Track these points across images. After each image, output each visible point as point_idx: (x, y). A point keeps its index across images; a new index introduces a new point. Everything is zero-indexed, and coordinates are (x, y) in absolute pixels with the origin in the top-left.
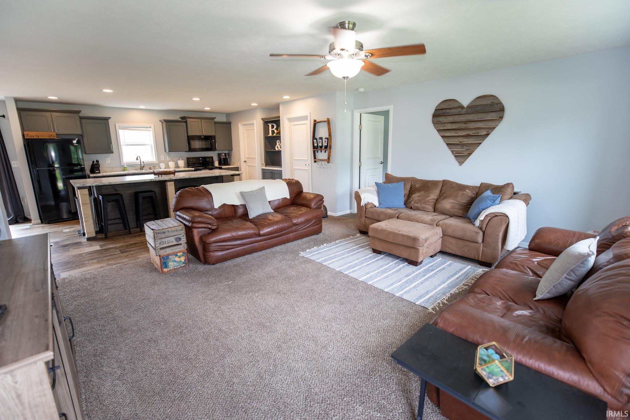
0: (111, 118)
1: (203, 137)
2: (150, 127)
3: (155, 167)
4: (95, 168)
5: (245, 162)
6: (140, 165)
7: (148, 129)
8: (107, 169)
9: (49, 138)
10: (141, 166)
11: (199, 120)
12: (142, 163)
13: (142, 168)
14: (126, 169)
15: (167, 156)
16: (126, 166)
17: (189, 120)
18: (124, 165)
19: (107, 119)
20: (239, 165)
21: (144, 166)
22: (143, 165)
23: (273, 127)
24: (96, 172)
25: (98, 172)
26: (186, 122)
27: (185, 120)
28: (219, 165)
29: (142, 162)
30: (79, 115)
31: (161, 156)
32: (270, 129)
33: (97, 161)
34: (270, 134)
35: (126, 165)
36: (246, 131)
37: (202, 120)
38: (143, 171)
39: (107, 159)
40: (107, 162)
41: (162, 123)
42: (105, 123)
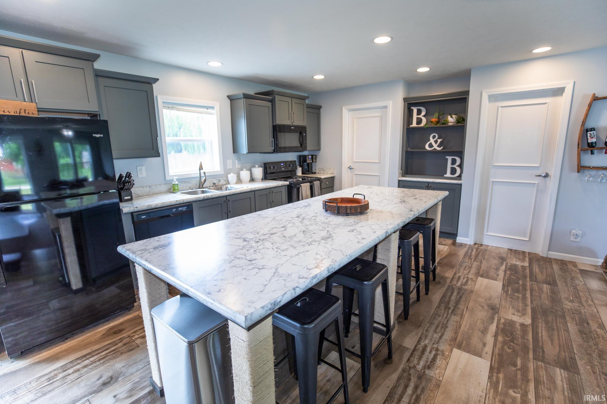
0: (158, 80)
1: (293, 128)
2: (213, 108)
4: (124, 189)
5: (350, 168)
6: (198, 179)
7: (210, 110)
10: (200, 180)
11: (289, 99)
13: (201, 184)
14: (177, 188)
15: (236, 161)
16: (177, 183)
17: (277, 98)
18: (173, 180)
19: (150, 82)
20: (335, 173)
21: (205, 181)
22: (204, 178)
23: (419, 112)
24: (126, 198)
25: (129, 197)
26: (272, 101)
27: (271, 98)
28: (303, 173)
30: (93, 65)
31: (228, 161)
32: (415, 116)
33: (129, 175)
34: (414, 124)
35: (176, 179)
36: (355, 119)
37: (293, 99)
39: (141, 170)
40: (140, 176)
41: (231, 100)
42: (147, 91)
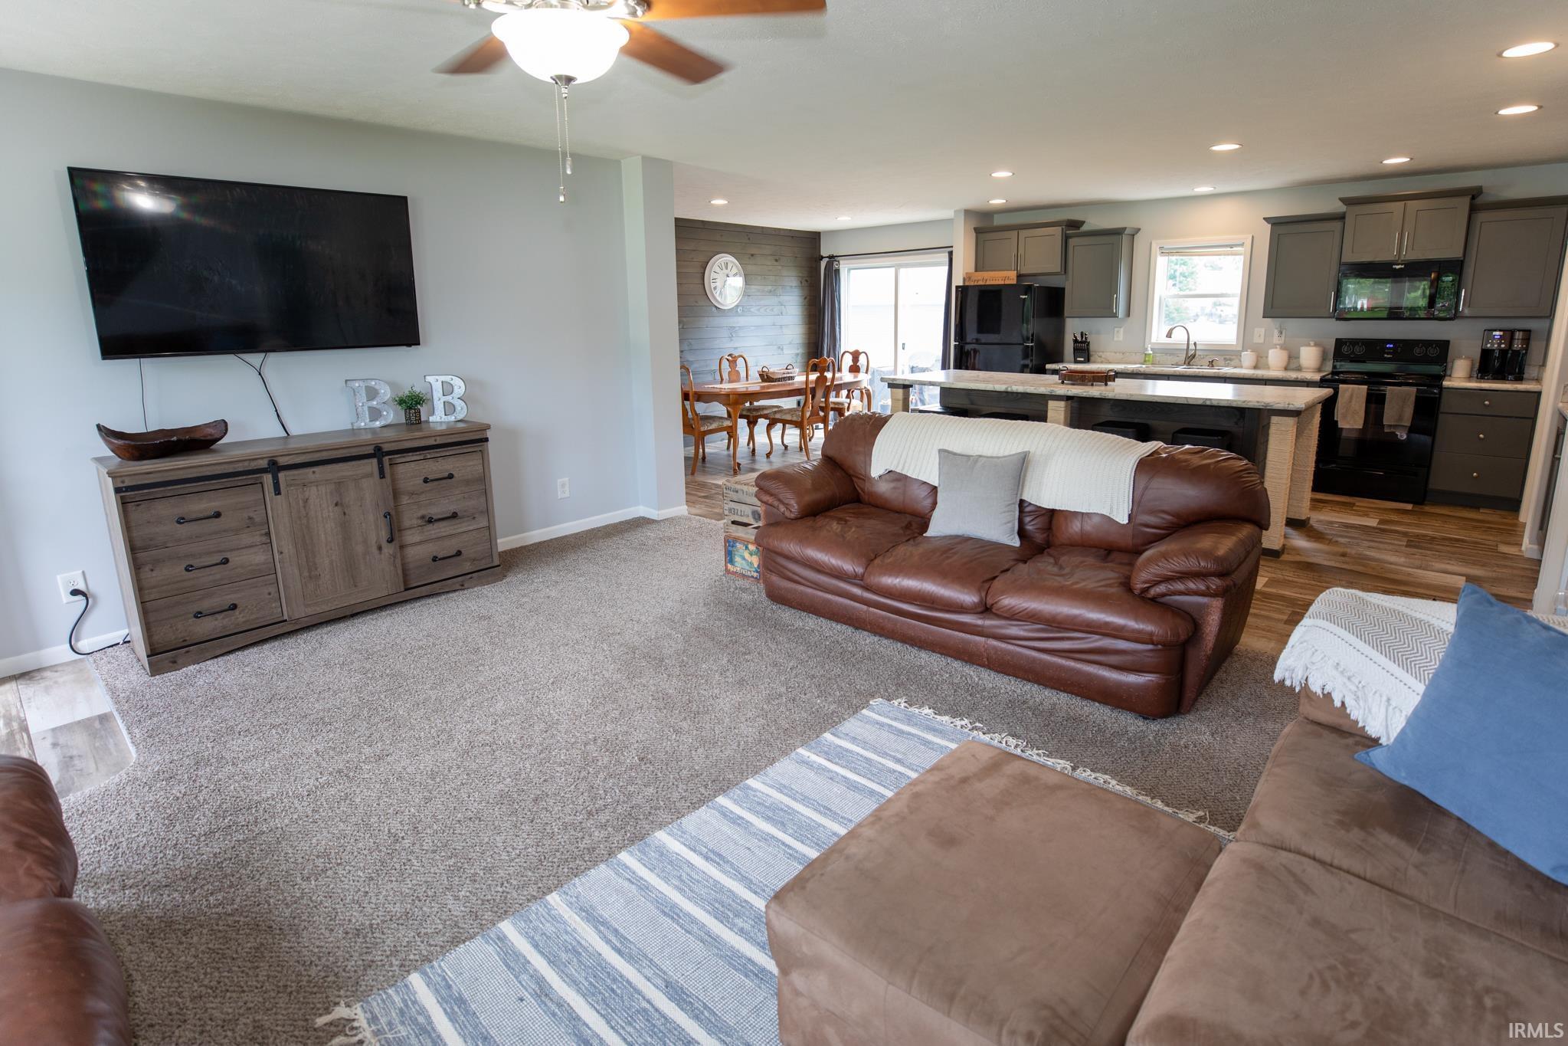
1: (1398, 267)
2: (1242, 245)
3: (1230, 360)
4: (1083, 350)
6: (1185, 352)
7: (1235, 249)
8: (1113, 354)
9: (1003, 283)
10: (1187, 354)
11: (1396, 207)
12: (1192, 347)
13: (1190, 359)
14: (1147, 359)
15: (1276, 331)
16: (1155, 353)
17: (1351, 210)
19: (1119, 233)
21: (1198, 356)
22: (1195, 352)
25: (1087, 358)
26: (1344, 218)
29: (1191, 342)
31: (1256, 329)
33: (1089, 336)
35: (1152, 349)
38: (1193, 370)
39: (1118, 332)
40: (1115, 339)
42: (1113, 244)
